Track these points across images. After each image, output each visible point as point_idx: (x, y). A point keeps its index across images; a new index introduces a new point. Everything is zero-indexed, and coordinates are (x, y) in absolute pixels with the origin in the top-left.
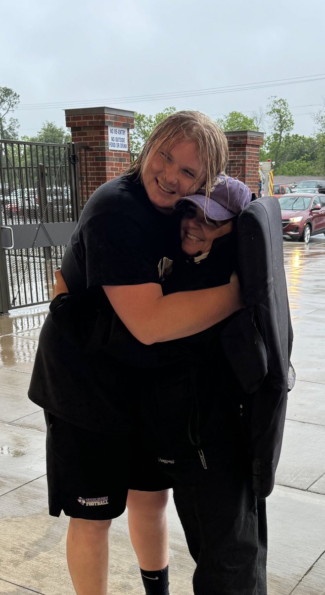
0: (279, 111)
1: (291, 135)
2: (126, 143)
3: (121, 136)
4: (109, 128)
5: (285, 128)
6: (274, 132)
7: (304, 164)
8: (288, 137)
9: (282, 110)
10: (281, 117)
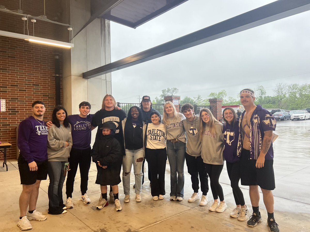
0: (261, 89)
1: (266, 96)
2: (178, 103)
3: (177, 101)
4: (173, 100)
5: (263, 94)
6: (259, 96)
7: (271, 105)
8: (265, 97)
9: (262, 89)
10: (262, 91)
